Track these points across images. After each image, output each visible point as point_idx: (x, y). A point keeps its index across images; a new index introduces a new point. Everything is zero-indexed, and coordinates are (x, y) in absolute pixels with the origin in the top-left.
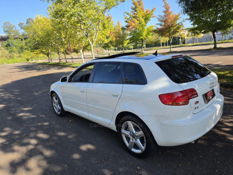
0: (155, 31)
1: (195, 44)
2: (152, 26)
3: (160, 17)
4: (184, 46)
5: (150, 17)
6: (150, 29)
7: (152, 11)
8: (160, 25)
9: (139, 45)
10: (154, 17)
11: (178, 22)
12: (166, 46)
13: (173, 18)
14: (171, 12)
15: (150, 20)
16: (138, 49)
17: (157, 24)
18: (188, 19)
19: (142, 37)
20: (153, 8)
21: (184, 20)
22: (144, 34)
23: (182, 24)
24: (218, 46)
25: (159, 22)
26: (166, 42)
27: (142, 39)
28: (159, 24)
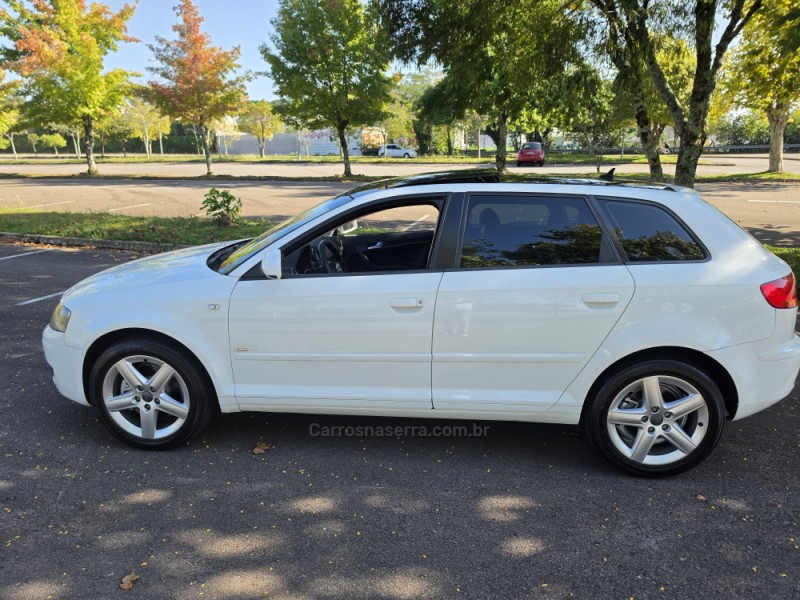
0: (144, 94)
1: (265, 158)
2: (124, 74)
3: (165, 46)
4: (232, 161)
5: (114, 36)
6: (117, 82)
7: (122, 15)
8: (165, 75)
9: (38, 138)
10: (131, 40)
11: (230, 76)
12: (156, 155)
13: (211, 60)
14: (202, 37)
15: (114, 50)
16: (32, 152)
17: (152, 69)
18: (266, 74)
19: (86, 110)
20: (126, 5)
21: (250, 75)
22: (98, 96)
23: (242, 86)
24: (355, 170)
25: (158, 64)
26: (155, 139)
27: (87, 118)
28: (157, 70)
